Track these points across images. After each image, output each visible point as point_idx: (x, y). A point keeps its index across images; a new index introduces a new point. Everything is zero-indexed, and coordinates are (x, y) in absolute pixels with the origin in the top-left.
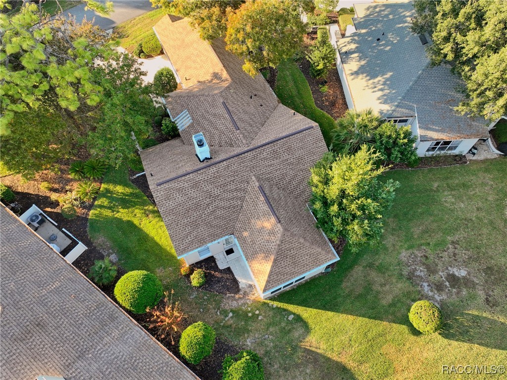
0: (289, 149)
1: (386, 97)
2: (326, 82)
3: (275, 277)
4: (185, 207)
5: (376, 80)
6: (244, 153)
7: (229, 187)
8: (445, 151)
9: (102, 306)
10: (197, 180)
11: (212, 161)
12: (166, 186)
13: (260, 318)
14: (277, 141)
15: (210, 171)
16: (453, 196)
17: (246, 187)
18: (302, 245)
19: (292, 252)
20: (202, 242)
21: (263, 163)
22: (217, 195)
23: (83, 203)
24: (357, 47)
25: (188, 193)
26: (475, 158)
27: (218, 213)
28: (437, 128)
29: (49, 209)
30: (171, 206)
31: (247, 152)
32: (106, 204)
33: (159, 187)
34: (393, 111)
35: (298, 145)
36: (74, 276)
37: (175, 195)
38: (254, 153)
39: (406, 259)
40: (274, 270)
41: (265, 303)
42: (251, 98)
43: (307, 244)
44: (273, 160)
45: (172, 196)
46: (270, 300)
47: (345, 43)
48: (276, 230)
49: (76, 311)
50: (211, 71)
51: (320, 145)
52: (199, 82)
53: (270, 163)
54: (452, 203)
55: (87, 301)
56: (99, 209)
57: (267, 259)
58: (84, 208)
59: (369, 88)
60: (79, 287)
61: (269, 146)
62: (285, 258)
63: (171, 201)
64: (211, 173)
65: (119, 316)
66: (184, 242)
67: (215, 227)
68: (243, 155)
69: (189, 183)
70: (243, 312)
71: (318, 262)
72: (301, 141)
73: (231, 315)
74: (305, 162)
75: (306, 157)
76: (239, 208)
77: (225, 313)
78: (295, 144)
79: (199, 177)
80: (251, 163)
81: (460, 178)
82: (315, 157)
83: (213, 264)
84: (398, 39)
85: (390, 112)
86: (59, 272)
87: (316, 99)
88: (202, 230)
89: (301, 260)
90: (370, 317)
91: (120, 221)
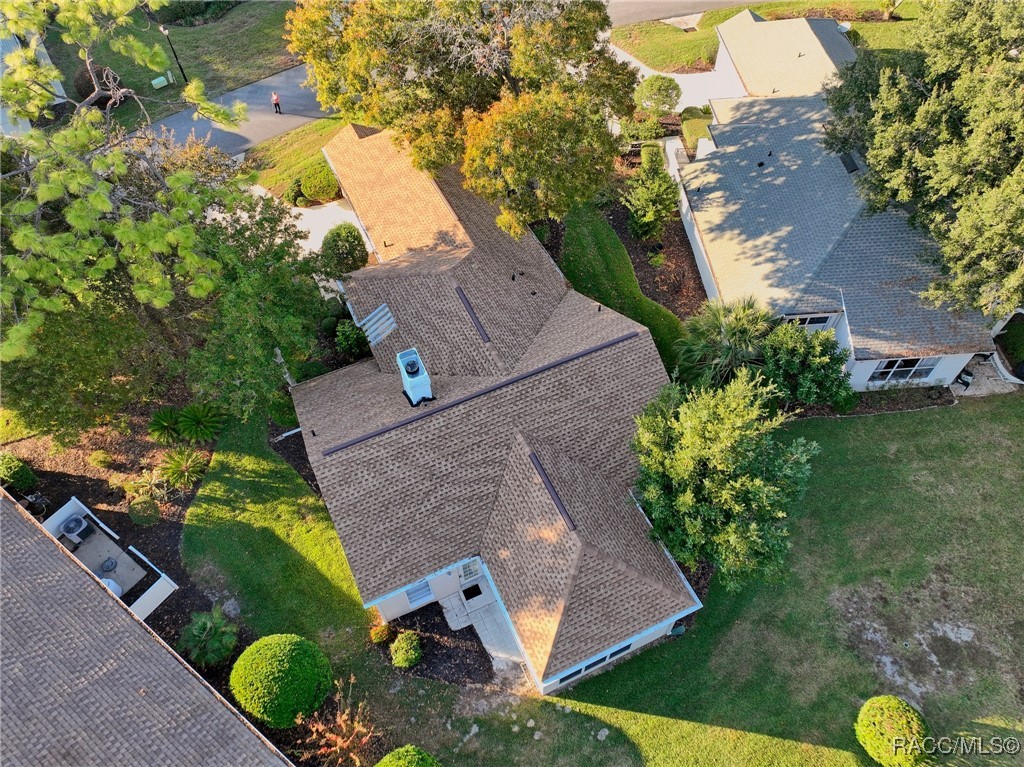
0: (591, 379)
1: (780, 274)
2: (661, 247)
3: (568, 645)
4: (380, 499)
5: (760, 241)
6: (500, 388)
7: (470, 457)
8: (907, 379)
9: (203, 713)
10: (406, 443)
11: (436, 404)
12: (343, 455)
13: (536, 737)
14: (566, 362)
15: (431, 424)
16: (931, 470)
17: (506, 456)
18: (622, 577)
19: (602, 591)
20: (415, 571)
21: (539, 408)
22: (445, 472)
23: (175, 492)
24: (719, 180)
25: (386, 469)
26: (969, 392)
27: (449, 510)
28: (888, 333)
29: (103, 507)
30: (351, 497)
31: (506, 385)
32: (219, 494)
33: (328, 459)
34: (798, 300)
35: (609, 371)
36: (147, 647)
37: (360, 475)
38: (521, 388)
39: (841, 605)
40: (564, 631)
41: (547, 704)
42: (513, 279)
43: (633, 575)
44: (560, 402)
45: (353, 477)
46: (557, 696)
47: (695, 171)
48: (567, 545)
49: (148, 724)
50: (435, 229)
51: (653, 370)
52: (410, 250)
53: (552, 407)
54: (931, 484)
55: (173, 700)
56: (205, 506)
57: (551, 608)
58: (176, 502)
59: (747, 258)
60: (157, 671)
61: (550, 373)
62: (587, 604)
63: (353, 487)
64: (433, 428)
65: (237, 734)
66: (378, 572)
67: (442, 540)
68: (498, 392)
69: (390, 449)
70: (501, 722)
71: (657, 613)
72: (616, 361)
73: (475, 729)
74: (624, 403)
75: (625, 394)
76: (491, 499)
77: (462, 725)
78: (603, 369)
79: (409, 437)
80: (515, 408)
81: (943, 434)
82: (644, 395)
83: (437, 619)
84: (800, 162)
85: (792, 303)
86: (117, 638)
87: (642, 280)
88: (415, 546)
89: (621, 608)
90: (771, 733)
91: (246, 528)
